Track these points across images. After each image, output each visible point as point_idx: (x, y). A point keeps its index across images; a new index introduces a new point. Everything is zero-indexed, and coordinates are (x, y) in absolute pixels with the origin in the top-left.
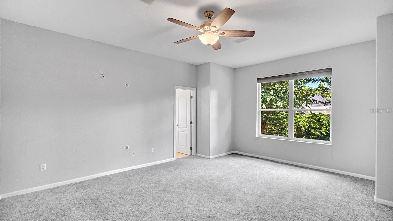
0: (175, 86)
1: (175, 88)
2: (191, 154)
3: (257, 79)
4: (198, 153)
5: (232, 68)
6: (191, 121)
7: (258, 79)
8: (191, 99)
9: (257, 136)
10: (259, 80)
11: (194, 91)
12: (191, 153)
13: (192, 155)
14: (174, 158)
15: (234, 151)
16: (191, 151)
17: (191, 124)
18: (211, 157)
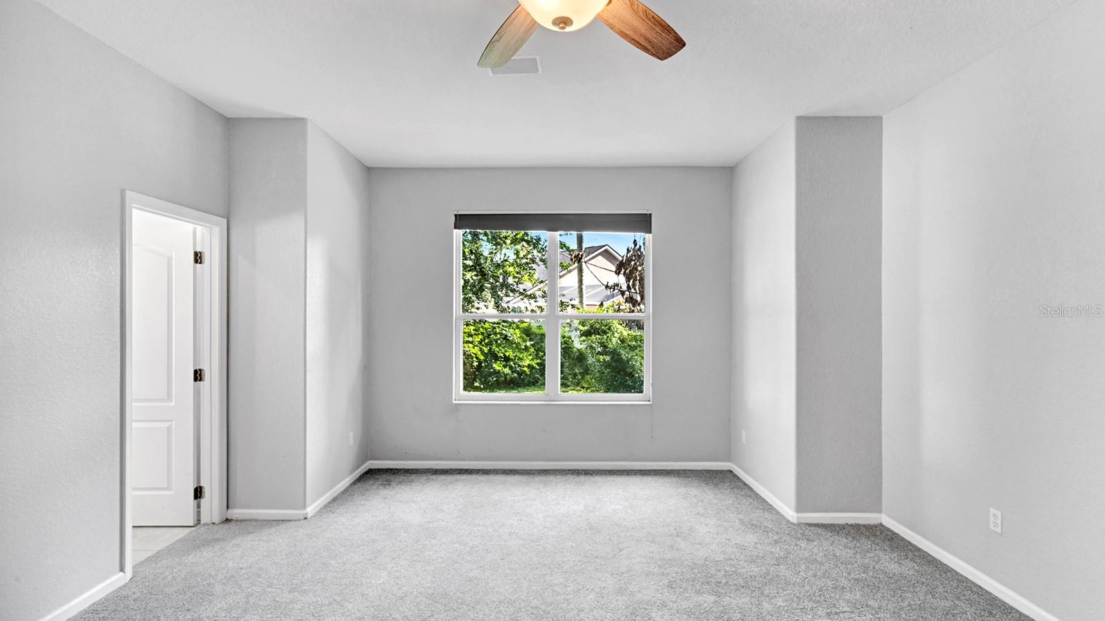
0: (128, 193)
1: (127, 200)
2: (199, 520)
3: (456, 215)
4: (235, 508)
5: (363, 164)
6: (198, 368)
7: (460, 215)
8: (198, 265)
9: (454, 402)
10: (462, 221)
11: (216, 230)
12: (199, 513)
13: (205, 518)
14: (122, 569)
15: (371, 462)
16: (199, 506)
17: (196, 379)
18: (311, 510)
